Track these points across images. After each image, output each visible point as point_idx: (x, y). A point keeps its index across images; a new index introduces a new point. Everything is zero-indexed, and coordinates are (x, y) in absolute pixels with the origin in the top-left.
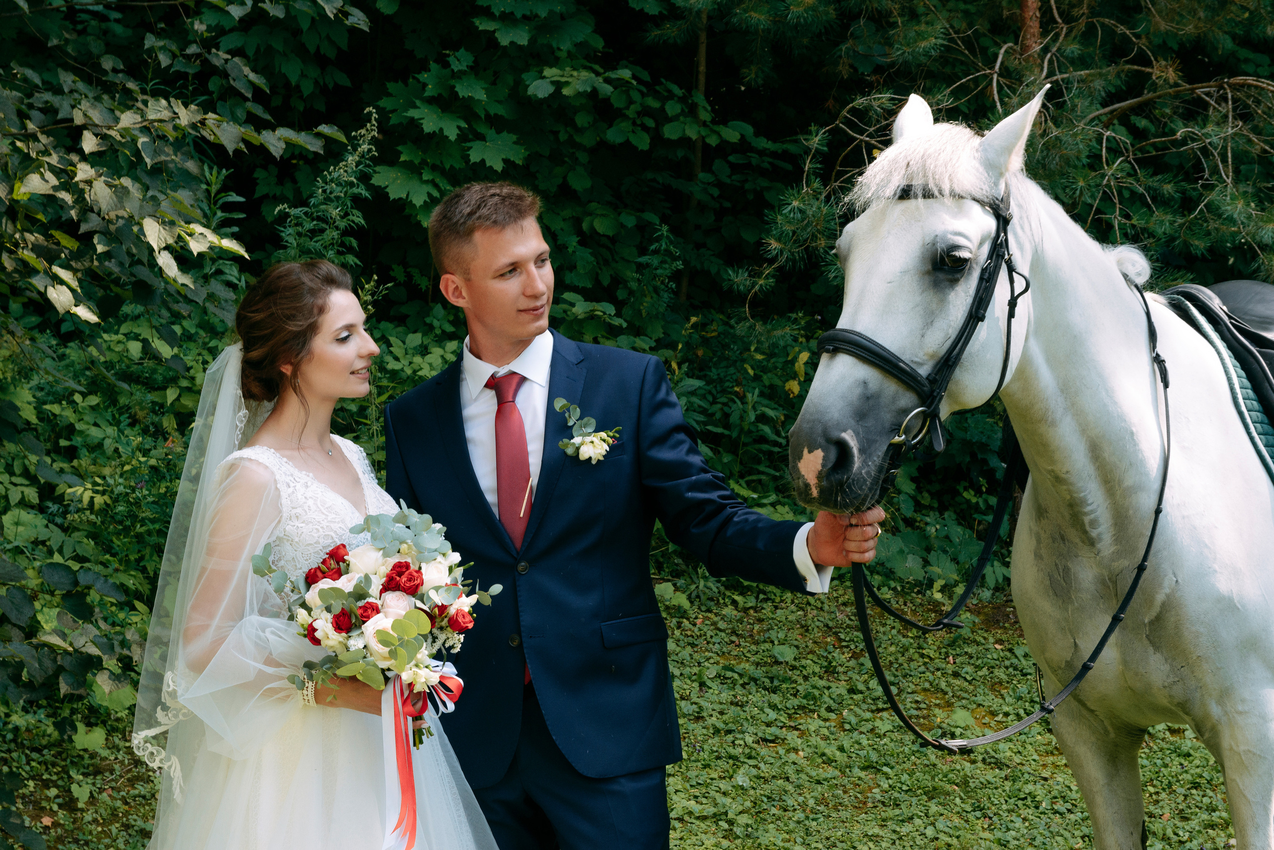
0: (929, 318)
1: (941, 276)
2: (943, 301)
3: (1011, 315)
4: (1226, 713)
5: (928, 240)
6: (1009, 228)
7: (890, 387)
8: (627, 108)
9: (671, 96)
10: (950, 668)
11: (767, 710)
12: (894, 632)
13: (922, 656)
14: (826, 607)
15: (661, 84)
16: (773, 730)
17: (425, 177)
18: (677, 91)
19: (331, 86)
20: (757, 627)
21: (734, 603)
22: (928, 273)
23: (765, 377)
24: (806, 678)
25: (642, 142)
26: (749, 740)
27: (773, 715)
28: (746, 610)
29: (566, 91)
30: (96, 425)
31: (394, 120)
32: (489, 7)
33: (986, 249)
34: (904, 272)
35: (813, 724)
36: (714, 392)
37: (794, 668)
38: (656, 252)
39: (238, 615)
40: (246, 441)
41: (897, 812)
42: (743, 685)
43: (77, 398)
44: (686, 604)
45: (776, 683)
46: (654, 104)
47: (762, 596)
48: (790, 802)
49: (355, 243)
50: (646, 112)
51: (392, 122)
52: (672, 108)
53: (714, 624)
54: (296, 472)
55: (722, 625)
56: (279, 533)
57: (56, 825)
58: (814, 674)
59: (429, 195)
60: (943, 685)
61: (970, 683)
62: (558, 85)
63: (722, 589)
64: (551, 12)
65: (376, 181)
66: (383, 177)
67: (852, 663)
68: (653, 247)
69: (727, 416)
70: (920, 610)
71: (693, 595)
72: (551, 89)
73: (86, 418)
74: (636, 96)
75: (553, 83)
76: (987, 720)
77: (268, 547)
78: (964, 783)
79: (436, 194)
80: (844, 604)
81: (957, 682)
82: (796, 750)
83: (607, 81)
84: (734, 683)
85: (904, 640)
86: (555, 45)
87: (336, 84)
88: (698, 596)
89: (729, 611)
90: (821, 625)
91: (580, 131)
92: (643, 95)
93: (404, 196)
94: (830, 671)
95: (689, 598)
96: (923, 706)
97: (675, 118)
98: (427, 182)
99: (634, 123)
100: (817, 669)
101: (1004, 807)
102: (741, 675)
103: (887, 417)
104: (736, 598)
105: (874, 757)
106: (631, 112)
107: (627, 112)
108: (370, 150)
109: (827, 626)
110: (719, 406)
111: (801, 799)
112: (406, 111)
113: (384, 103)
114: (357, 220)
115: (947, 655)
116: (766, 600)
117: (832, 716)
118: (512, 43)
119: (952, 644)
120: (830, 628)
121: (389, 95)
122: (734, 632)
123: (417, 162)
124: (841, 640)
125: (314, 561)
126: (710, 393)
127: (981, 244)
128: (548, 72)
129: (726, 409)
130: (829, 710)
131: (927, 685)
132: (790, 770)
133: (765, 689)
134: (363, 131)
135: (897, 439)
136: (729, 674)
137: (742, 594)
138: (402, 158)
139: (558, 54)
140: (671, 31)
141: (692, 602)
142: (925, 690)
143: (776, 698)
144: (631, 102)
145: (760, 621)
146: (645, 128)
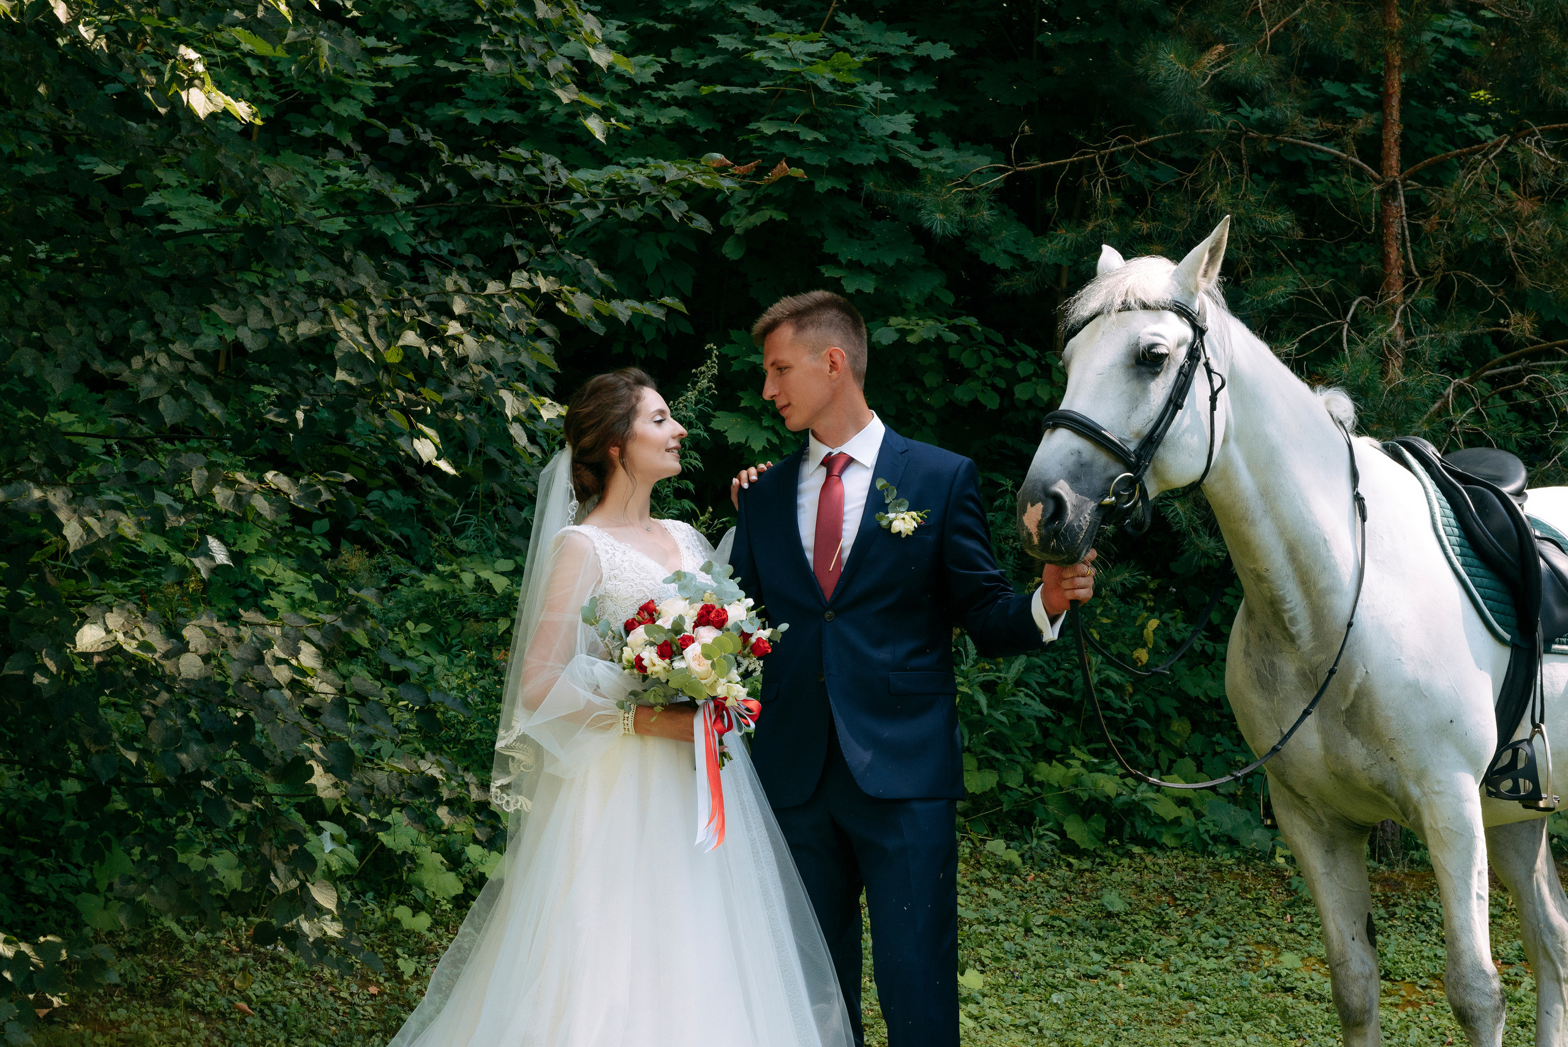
0: (1135, 402)
1: (1143, 369)
2: (1145, 390)
3: (1213, 408)
4: (1425, 794)
5: (1133, 341)
6: (1205, 338)
7: (1102, 459)
8: (978, 368)
9: (1024, 356)
10: (1287, 926)
11: (1092, 954)
12: (1232, 893)
13: (1259, 915)
14: (1164, 871)
15: (1014, 344)
16: (1095, 967)
17: (765, 424)
18: (1032, 353)
19: (673, 333)
20: (1090, 886)
21: (1070, 865)
22: (1132, 366)
23: (1113, 646)
24: (1136, 931)
25: (992, 402)
26: (1070, 974)
27: (1097, 957)
28: (1081, 872)
29: (911, 339)
30: (426, 654)
31: (736, 366)
32: (836, 255)
33: (1183, 351)
34: (1113, 366)
35: (1137, 967)
36: (1059, 659)
37: (1125, 922)
38: (1001, 508)
39: (569, 656)
40: (579, 520)
41: (1210, 1027)
42: (1071, 934)
43: (410, 625)
44: (1018, 861)
45: (1104, 932)
46: (1007, 364)
47: (1098, 860)
48: (1103, 1017)
49: (691, 486)
50: (998, 371)
51: (734, 369)
52: (1024, 369)
53: (1046, 882)
54: (616, 543)
55: (1053, 882)
56: (600, 591)
57: (381, 993)
58: (1145, 927)
59: (769, 441)
60: (1277, 938)
61: (1305, 938)
62: (903, 333)
63: (1057, 851)
64: (899, 261)
65: (715, 425)
66: (722, 422)
67: (1186, 920)
68: (997, 503)
69: (1071, 682)
70: (1261, 876)
71: (1027, 856)
72: (895, 336)
73: (416, 645)
74: (987, 356)
75: (897, 330)
76: (1317, 966)
77: (594, 601)
78: (1283, 1013)
79: (775, 440)
80: (1184, 869)
81: (1292, 936)
82: (1116, 984)
83: (953, 328)
84: (1061, 931)
85: (1242, 901)
86: (901, 295)
87: (678, 331)
88: (1032, 858)
89: (1063, 872)
90: (1157, 886)
91: (928, 391)
92: (995, 355)
93: (743, 441)
94: (1163, 926)
95: (1022, 856)
96: (1253, 955)
97: (1027, 379)
98: (767, 428)
99: (984, 384)
100: (1149, 923)
101: (1320, 1030)
102: (1069, 926)
103: (1098, 483)
104: (1071, 860)
105: (1194, 990)
106: (981, 373)
107: (977, 372)
108: (709, 388)
109: (1163, 887)
110: (1063, 672)
111: (1114, 1016)
112: (749, 356)
113: (728, 350)
114: (694, 462)
115: (1285, 914)
116: (1102, 864)
117: (1160, 961)
118: (858, 291)
119: (1290, 906)
120: (1166, 890)
121: (732, 342)
122: (1066, 890)
123: (757, 408)
124: (1176, 899)
125: (631, 613)
126: (1055, 660)
127: (1179, 345)
128: (894, 321)
129: (1070, 676)
130: (1156, 955)
131: (1260, 939)
132: (1107, 997)
133: (1093, 936)
134: (703, 369)
135: (1107, 500)
136: (1057, 923)
137: (1078, 858)
138: (743, 404)
139: (906, 306)
140: (1021, 282)
141: (1024, 863)
142: (1258, 943)
143: (1103, 945)
144: (982, 361)
145: (1094, 881)
146: (994, 387)
